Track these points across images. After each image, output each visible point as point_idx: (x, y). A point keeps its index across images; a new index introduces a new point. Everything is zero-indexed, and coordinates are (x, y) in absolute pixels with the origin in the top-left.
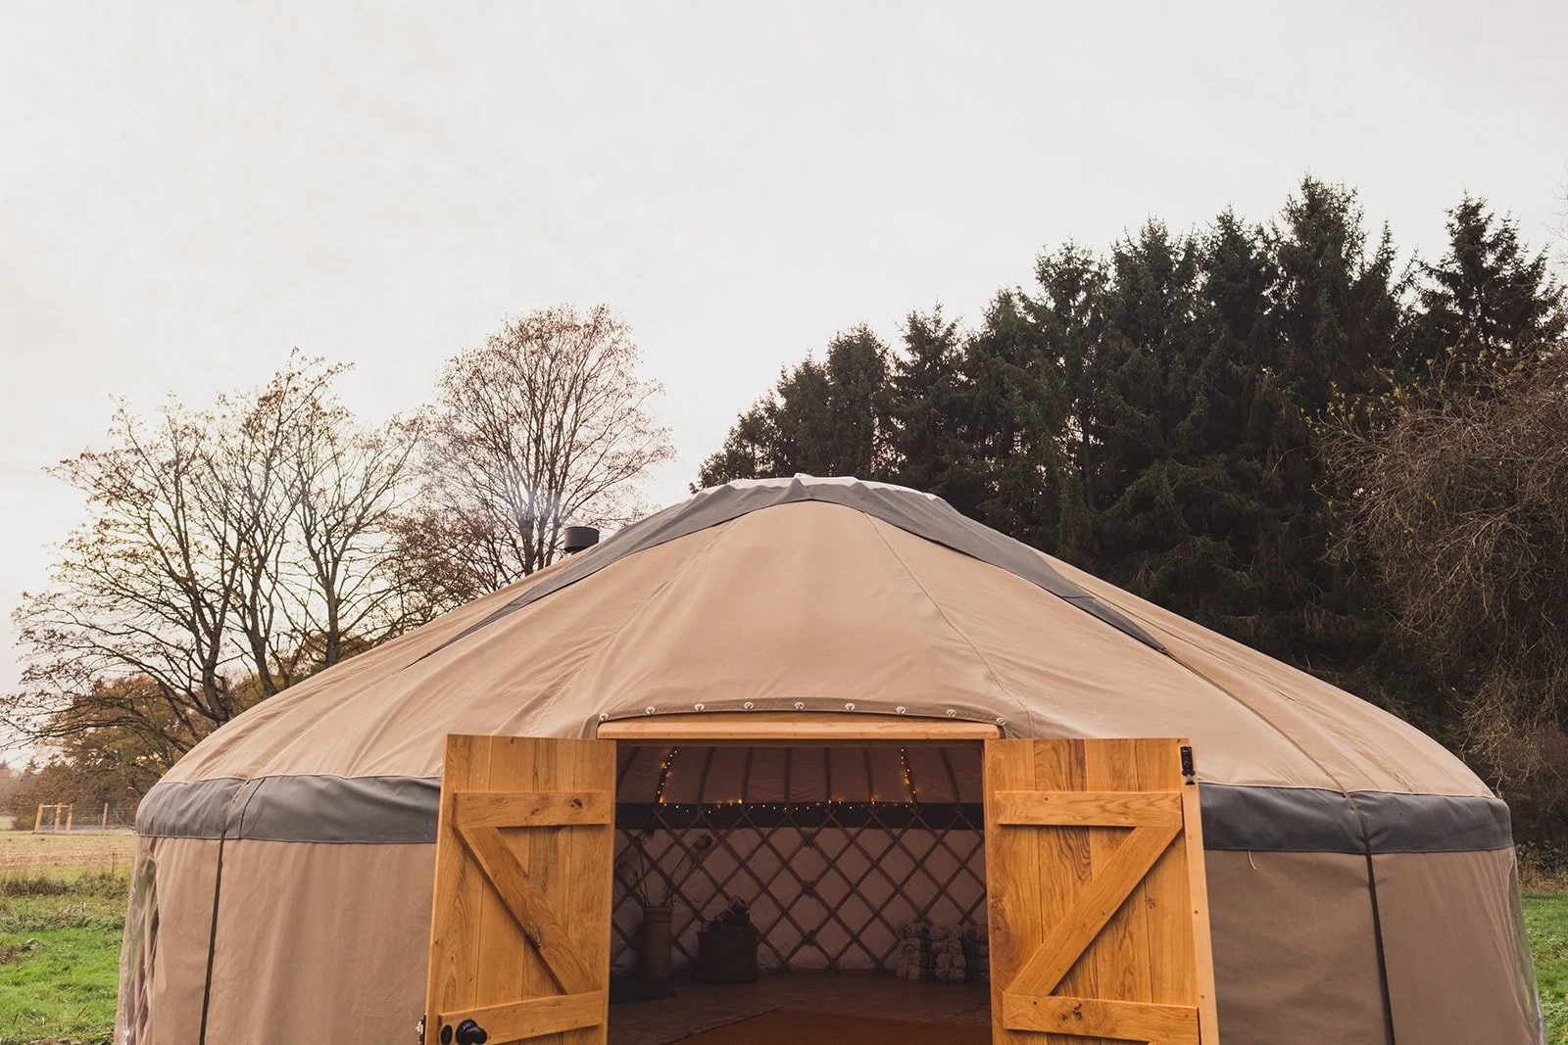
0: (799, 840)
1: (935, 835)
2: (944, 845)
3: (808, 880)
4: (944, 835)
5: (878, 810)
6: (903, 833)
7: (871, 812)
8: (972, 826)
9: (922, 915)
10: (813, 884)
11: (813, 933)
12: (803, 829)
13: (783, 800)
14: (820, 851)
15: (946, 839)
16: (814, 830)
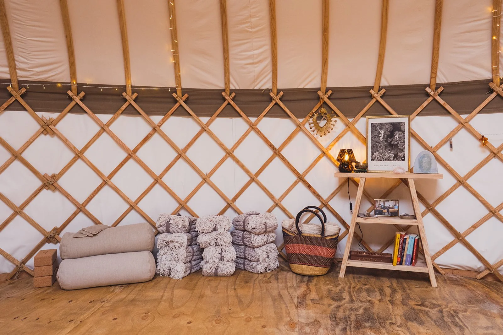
0: (37, 127)
1: (199, 123)
2: (211, 134)
3: (50, 174)
4: (208, 124)
5: (135, 95)
6: (163, 121)
7: (127, 97)
8: (242, 113)
9: (183, 206)
10: (55, 178)
11: (58, 231)
12: (39, 114)
13: (8, 76)
14: (65, 141)
15: (212, 127)
16: (55, 116)
